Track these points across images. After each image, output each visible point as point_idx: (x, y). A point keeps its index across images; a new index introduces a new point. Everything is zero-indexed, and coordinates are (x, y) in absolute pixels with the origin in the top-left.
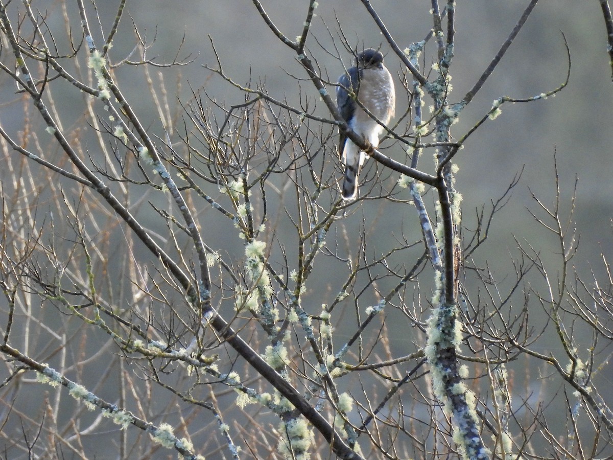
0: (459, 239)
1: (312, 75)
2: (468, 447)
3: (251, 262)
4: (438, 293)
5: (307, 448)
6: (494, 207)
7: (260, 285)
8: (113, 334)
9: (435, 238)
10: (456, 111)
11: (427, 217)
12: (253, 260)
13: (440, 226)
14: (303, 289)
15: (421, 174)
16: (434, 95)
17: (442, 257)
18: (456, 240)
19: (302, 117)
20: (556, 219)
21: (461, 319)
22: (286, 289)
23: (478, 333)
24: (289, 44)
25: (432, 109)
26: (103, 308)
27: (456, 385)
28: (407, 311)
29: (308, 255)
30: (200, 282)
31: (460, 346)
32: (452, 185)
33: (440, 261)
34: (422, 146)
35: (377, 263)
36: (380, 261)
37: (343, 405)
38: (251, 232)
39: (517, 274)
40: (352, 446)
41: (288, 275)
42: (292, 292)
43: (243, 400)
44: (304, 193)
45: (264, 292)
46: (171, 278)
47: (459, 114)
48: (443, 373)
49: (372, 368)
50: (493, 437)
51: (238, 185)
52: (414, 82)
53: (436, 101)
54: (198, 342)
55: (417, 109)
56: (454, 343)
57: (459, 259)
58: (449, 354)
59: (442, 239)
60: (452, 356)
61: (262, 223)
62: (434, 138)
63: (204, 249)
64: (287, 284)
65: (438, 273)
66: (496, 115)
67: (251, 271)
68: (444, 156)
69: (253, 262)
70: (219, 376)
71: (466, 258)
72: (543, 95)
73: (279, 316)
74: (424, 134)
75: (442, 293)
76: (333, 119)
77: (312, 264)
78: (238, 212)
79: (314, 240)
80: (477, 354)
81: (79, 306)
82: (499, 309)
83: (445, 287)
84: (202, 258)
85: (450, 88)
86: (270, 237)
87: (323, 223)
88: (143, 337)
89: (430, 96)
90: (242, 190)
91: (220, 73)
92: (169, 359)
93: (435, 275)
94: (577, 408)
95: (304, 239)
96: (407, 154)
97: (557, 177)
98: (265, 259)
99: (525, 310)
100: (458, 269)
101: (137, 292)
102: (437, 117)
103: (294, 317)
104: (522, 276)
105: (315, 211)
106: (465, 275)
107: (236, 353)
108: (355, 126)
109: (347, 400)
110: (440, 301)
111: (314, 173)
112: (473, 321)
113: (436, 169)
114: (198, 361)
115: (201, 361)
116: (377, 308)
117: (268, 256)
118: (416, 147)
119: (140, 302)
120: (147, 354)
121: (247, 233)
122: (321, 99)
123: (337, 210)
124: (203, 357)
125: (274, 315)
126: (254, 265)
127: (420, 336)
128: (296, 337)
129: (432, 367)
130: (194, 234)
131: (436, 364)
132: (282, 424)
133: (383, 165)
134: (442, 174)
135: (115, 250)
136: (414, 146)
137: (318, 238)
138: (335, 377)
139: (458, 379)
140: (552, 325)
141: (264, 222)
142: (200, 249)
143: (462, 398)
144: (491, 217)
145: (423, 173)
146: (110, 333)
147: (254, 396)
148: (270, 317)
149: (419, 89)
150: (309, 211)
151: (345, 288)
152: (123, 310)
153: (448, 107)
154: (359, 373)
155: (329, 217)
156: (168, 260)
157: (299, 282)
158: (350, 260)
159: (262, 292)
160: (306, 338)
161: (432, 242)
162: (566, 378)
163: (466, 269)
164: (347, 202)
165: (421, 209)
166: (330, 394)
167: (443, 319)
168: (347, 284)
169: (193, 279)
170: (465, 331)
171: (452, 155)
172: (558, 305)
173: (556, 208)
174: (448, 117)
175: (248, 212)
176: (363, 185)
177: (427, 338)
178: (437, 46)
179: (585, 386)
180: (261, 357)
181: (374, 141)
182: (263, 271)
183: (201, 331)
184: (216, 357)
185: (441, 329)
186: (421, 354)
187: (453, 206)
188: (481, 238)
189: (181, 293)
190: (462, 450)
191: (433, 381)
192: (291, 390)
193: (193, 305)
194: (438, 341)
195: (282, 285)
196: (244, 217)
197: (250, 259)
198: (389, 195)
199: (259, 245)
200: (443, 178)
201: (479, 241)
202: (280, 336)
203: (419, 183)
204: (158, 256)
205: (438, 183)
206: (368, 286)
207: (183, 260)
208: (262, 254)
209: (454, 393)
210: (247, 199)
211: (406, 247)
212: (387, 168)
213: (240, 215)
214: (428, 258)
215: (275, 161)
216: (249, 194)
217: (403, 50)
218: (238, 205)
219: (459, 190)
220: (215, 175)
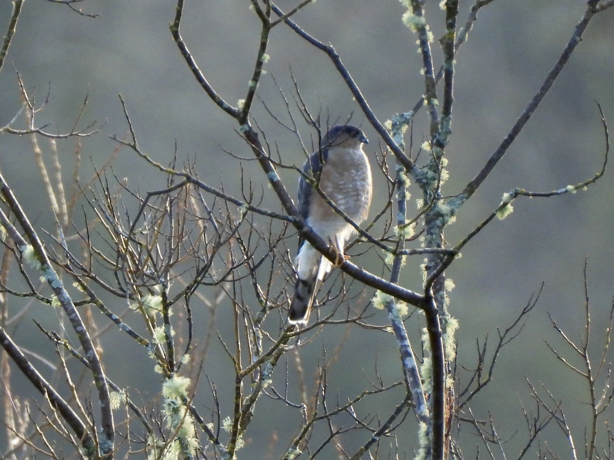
0: (452, 381)
1: (258, 153)
3: (169, 405)
4: (422, 452)
6: (502, 339)
7: (181, 436)
9: (420, 379)
10: (453, 207)
11: (410, 350)
12: (173, 402)
13: (428, 362)
14: (240, 443)
15: (403, 291)
16: (424, 184)
17: (429, 403)
18: (448, 382)
19: (243, 210)
20: (585, 357)
22: (217, 442)
24: (229, 111)
25: (420, 203)
29: (247, 398)
30: (100, 429)
32: (445, 307)
33: (426, 410)
34: (405, 253)
35: (342, 410)
36: (345, 408)
38: (171, 364)
39: (530, 430)
41: (219, 425)
42: (224, 447)
44: (245, 313)
45: (187, 445)
46: (60, 423)
47: (457, 211)
51: (155, 301)
52: (397, 167)
53: (425, 192)
55: (401, 203)
57: (451, 408)
59: (429, 380)
61: (186, 353)
62: (421, 243)
63: (107, 386)
64: (218, 436)
65: (423, 426)
66: (506, 214)
67: (169, 418)
68: (435, 267)
69: (173, 406)
71: (462, 406)
72: (570, 187)
74: (408, 237)
75: (428, 453)
76: (285, 214)
77: (252, 411)
78: (155, 336)
79: (256, 378)
83: (432, 445)
84: (104, 396)
85: (445, 175)
86: (195, 372)
87: (269, 354)
89: (417, 185)
90: (161, 308)
91: (134, 147)
93: (418, 428)
95: (242, 376)
96: (385, 264)
97: (587, 300)
98: (188, 400)
100: (450, 420)
101: (13, 437)
102: (427, 215)
104: (536, 433)
105: (258, 338)
106: (459, 430)
111: (259, 287)
113: (424, 284)
117: (192, 396)
118: (397, 254)
119: (18, 450)
121: (166, 365)
122: (270, 185)
123: (289, 336)
126: (174, 408)
130: (93, 365)
133: (352, 278)
134: (432, 292)
136: (394, 253)
137: (262, 375)
141: (190, 351)
142: (101, 384)
144: (497, 351)
145: (405, 289)
149: (404, 177)
150: (251, 338)
151: (297, 443)
153: (442, 201)
155: (277, 346)
156: (57, 398)
157: (235, 434)
158: (305, 406)
159: (184, 446)
161: (416, 384)
163: (461, 422)
164: (302, 327)
165: (402, 338)
168: (300, 438)
169: (90, 425)
171: (445, 265)
173: (584, 342)
174: (442, 215)
175: (167, 337)
176: (324, 304)
178: (429, 118)
182: (185, 416)
187: (445, 336)
188: (482, 381)
189: (73, 443)
195: (211, 437)
196: (162, 344)
197: (168, 401)
198: (360, 318)
199: (181, 382)
200: (432, 297)
201: (479, 383)
203: (401, 303)
204: (43, 393)
205: (425, 303)
206: (328, 441)
207: (77, 399)
208: (185, 394)
210: (166, 320)
211: (381, 391)
212: (357, 282)
213: (157, 341)
214: (410, 405)
215: (206, 268)
216: (170, 313)
217: (383, 122)
218: (154, 327)
219: (454, 315)
220: (124, 287)
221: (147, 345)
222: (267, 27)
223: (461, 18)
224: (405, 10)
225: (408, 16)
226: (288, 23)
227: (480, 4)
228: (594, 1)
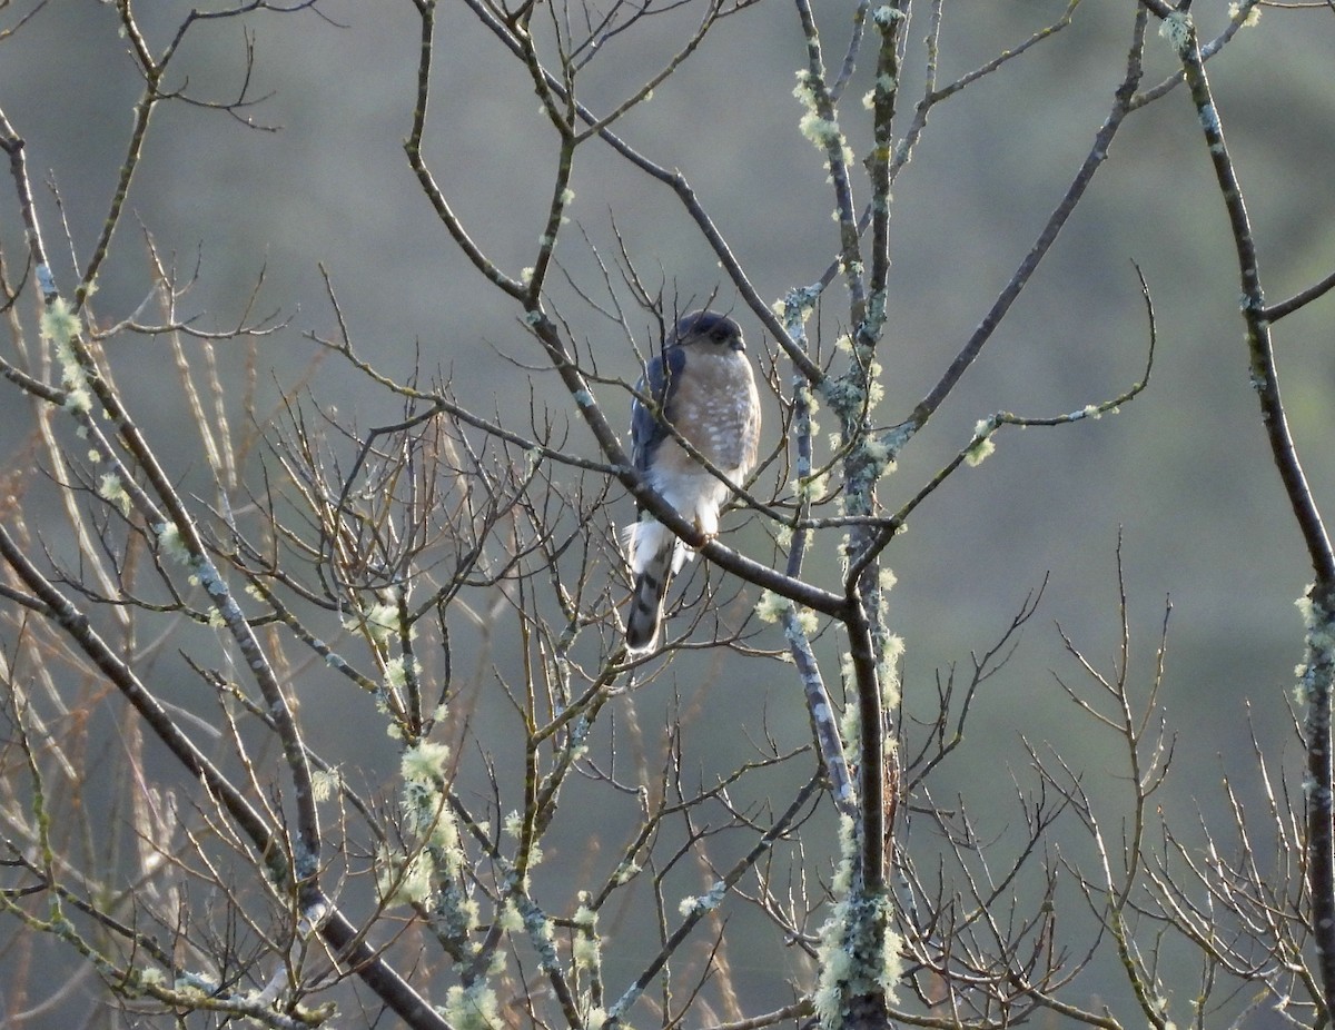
0: (895, 742)
1: (558, 358)
3: (414, 792)
4: (846, 865)
6: (978, 670)
7: (435, 846)
8: (94, 953)
9: (840, 740)
10: (891, 446)
11: (823, 691)
12: (419, 788)
13: (852, 710)
14: (535, 856)
15: (808, 590)
16: (842, 407)
17: (856, 782)
18: (888, 745)
19: (533, 456)
20: (1121, 699)
21: (900, 928)
22: (495, 855)
23: (937, 960)
24: (507, 287)
25: (835, 440)
26: (72, 896)
28: (775, 907)
29: (547, 777)
30: (294, 835)
31: (896, 991)
32: (880, 617)
33: (851, 794)
34: (811, 526)
35: (707, 796)
36: (713, 793)
38: (415, 721)
39: (1030, 825)
41: (499, 826)
42: (509, 863)
44: (540, 632)
45: (444, 861)
46: (227, 826)
47: (898, 453)
51: (386, 615)
52: (796, 379)
53: (845, 422)
54: (290, 974)
55: (803, 440)
56: (882, 982)
57: (894, 789)
58: (870, 1009)
59: (856, 741)
60: (875, 1012)
61: (441, 703)
62: (839, 507)
63: (307, 762)
64: (497, 845)
65: (847, 822)
66: (982, 456)
67: (414, 814)
68: (862, 549)
69: (420, 793)
71: (912, 787)
72: (1090, 409)
73: (480, 917)
74: (815, 498)
75: (856, 867)
76: (606, 462)
77: (555, 799)
78: (387, 675)
79: (561, 744)
80: (938, 1011)
81: (17, 890)
82: (988, 905)
83: (862, 854)
84: (301, 780)
85: (876, 391)
86: (457, 734)
87: (583, 702)
88: (165, 962)
89: (831, 410)
90: (397, 626)
91: (346, 352)
92: (226, 1014)
93: (839, 824)
95: (538, 740)
96: (777, 546)
97: (1123, 602)
98: (446, 782)
99: (1047, 908)
101: (150, 854)
102: (848, 460)
103: (514, 919)
104: (1040, 829)
105: (564, 675)
106: (909, 827)
107: (380, 1002)
110: (851, 886)
111: (563, 588)
112: (927, 933)
113: (845, 578)
114: (288, 1018)
115: (297, 1017)
116: (706, 900)
117: (452, 776)
118: (798, 529)
119: (157, 874)
120: (171, 1001)
121: (406, 724)
122: (578, 413)
123: (616, 671)
124: (301, 1009)
125: (468, 914)
126: (421, 798)
127: (806, 960)
128: (517, 964)
130: (283, 726)
133: (721, 570)
134: (857, 591)
135: (101, 757)
136: (792, 525)
137: (570, 739)
140: (1108, 947)
141: (447, 700)
142: (296, 758)
144: (971, 692)
145: (812, 588)
146: (85, 953)
148: (458, 921)
149: (807, 396)
150: (550, 676)
151: (632, 855)
152: (118, 893)
153: (872, 436)
155: (596, 688)
156: (222, 782)
157: (526, 839)
158: (645, 791)
159: (439, 862)
160: (540, 967)
161: (833, 748)
163: (911, 813)
164: (637, 655)
165: (809, 671)
167: (857, 926)
168: (638, 846)
169: (278, 829)
170: (907, 956)
171: (880, 546)
172: (1123, 898)
173: (1119, 673)
174: (873, 461)
175: (409, 676)
176: (675, 615)
177: (821, 972)
178: (849, 295)
180: (438, 1012)
182: (440, 810)
183: (296, 948)
184: (330, 1010)
185: (852, 949)
186: (807, 1008)
187: (882, 666)
188: (947, 742)
189: (250, 859)
193: (280, 890)
194: (845, 978)
195: (486, 845)
196: (400, 687)
197: (413, 785)
198: (735, 639)
199: (433, 752)
200: (858, 601)
201: (941, 747)
202: (482, 963)
203: (805, 612)
204: (198, 774)
205: (846, 610)
206: (686, 849)
207: (256, 785)
208: (441, 772)
210: (406, 647)
211: (774, 762)
212: (730, 576)
213: (391, 684)
214: (823, 786)
215: (472, 558)
216: (413, 634)
217: (770, 303)
218: (385, 661)
219: (896, 631)
220: (334, 592)
221: (374, 691)
222: (569, 142)
223: (899, 124)
224: (804, 110)
225: (809, 121)
226: (605, 136)
227: (933, 99)
228: (1125, 91)
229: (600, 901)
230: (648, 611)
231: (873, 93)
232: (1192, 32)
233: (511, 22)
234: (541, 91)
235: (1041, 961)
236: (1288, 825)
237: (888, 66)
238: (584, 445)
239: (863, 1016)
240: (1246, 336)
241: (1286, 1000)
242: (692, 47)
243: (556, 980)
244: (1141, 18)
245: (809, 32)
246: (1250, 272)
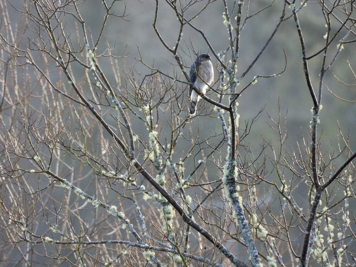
0: (238, 133)
1: (179, 63)
2: (239, 219)
3: (151, 140)
4: (228, 155)
5: (172, 218)
6: (253, 121)
7: (155, 150)
8: (93, 168)
9: (228, 133)
11: (225, 124)
13: (230, 127)
14: (173, 152)
16: (230, 73)
17: (231, 140)
18: (237, 134)
19: (174, 81)
20: (279, 126)
21: (238, 166)
22: (165, 151)
23: (244, 172)
24: (170, 50)
25: (228, 79)
26: (89, 157)
27: (234, 194)
28: (215, 162)
29: (175, 138)
30: (130, 147)
31: (237, 178)
32: (236, 111)
33: (230, 142)
34: (224, 94)
36: (205, 141)
37: (188, 200)
38: (152, 127)
40: (191, 217)
41: (166, 146)
42: (168, 153)
43: (146, 197)
44: (174, 112)
46: (118, 145)
47: (240, 81)
48: (230, 189)
49: (200, 185)
50: (249, 216)
51: (147, 108)
52: (222, 68)
53: (230, 76)
54: (128, 172)
55: (222, 79)
56: (234, 176)
57: (237, 142)
58: (232, 181)
59: (231, 133)
60: (233, 182)
61: (156, 124)
62: (229, 91)
63: (132, 134)
65: (229, 147)
66: (255, 83)
67: (151, 144)
68: (233, 99)
70: (137, 187)
71: (240, 141)
72: (274, 75)
73: (162, 163)
74: (225, 89)
75: (230, 155)
76: (187, 82)
77: (176, 142)
78: (147, 119)
79: (178, 132)
80: (244, 181)
81: (80, 156)
82: (254, 163)
83: (231, 153)
84: (131, 137)
85: (236, 71)
86: (160, 129)
87: (182, 125)
88: (106, 169)
89: (228, 73)
90: (149, 110)
91: (141, 61)
92: (116, 179)
93: (227, 148)
94: (284, 205)
95: (174, 131)
96: (217, 97)
97: (279, 109)
98: (157, 139)
99: (264, 164)
100: (237, 146)
101: (104, 151)
102: (231, 82)
103: (168, 163)
104: (263, 149)
105: (179, 120)
107: (144, 177)
108: (196, 84)
109: (189, 198)
110: (229, 159)
111: (179, 104)
112: (243, 167)
113: (229, 104)
114: (128, 180)
115: (129, 180)
116: (203, 161)
117: (159, 138)
118: (221, 95)
119: (105, 155)
120: (107, 177)
121: (150, 128)
122: (183, 73)
123: (188, 119)
124: (130, 179)
125: (160, 162)
126: (153, 141)
127: (220, 173)
128: (169, 172)
129: (225, 186)
130: (128, 127)
131: (227, 185)
132: (162, 207)
133: (207, 102)
134: (232, 106)
135: (95, 132)
136: (221, 94)
137: (179, 131)
138: (185, 189)
139: (235, 191)
140: (275, 170)
142: (130, 134)
143: (237, 199)
144: (252, 124)
145: (224, 105)
146: (92, 167)
147: (151, 196)
148: (159, 163)
149: (223, 71)
150: (176, 120)
151: (190, 152)
152: (97, 158)
153: (235, 78)
154: (194, 187)
155: (184, 122)
156: (117, 138)
157: (171, 149)
158: (193, 141)
159: (155, 153)
160: (173, 172)
161: (227, 134)
162: (280, 192)
163: (240, 146)
164: (192, 116)
165: (222, 120)
166: (182, 196)
167: (230, 166)
168: (191, 150)
169: (127, 146)
170: (239, 172)
171: (236, 98)
172: (278, 162)
173: (278, 122)
174: (235, 83)
175: (151, 119)
176: (199, 110)
177: (223, 174)
178: (232, 53)
179: (288, 196)
180: (154, 179)
181: (204, 91)
182: (156, 144)
183: (130, 168)
184: (135, 179)
185: (229, 170)
186: (221, 180)
187: (236, 120)
188: (247, 134)
189: (122, 151)
190: (236, 221)
191: (225, 192)
192: (166, 193)
193: (127, 157)
194: (228, 175)
195: (164, 150)
197: (151, 139)
198: (210, 114)
199: (155, 133)
200: (232, 108)
202: (162, 171)
203: (222, 109)
204: (113, 136)
205: (230, 110)
206: (200, 151)
207: (123, 138)
208: (156, 137)
209: (234, 197)
210: (150, 114)
211: (216, 136)
212: (209, 103)
213: (148, 120)
214: (225, 141)
215: (163, 98)
216: (152, 111)
217: (217, 54)
218: (147, 116)
219: (238, 113)
220: (138, 103)
221: (144, 122)
222: (182, 24)
223: (242, 22)
224: (224, 20)
225: (225, 21)
226: (189, 23)
227: (247, 18)
228: (282, 18)
229: (184, 160)
230: (194, 108)
231: (237, 17)
232: (295, 7)
233: (172, 3)
234: (178, 15)
235: (263, 174)
236: (308, 150)
237: (240, 12)
238: (183, 79)
239: (231, 182)
240: (303, 62)
241: (307, 181)
242: (205, 8)
243: (176, 174)
244: (285, 4)
245: (225, 5)
246: (304, 51)
